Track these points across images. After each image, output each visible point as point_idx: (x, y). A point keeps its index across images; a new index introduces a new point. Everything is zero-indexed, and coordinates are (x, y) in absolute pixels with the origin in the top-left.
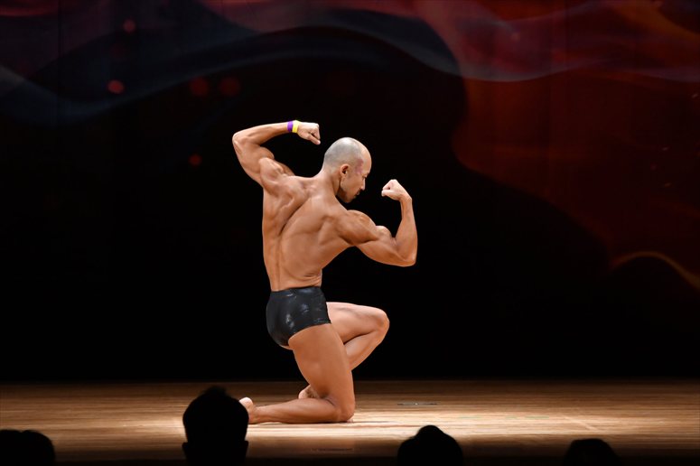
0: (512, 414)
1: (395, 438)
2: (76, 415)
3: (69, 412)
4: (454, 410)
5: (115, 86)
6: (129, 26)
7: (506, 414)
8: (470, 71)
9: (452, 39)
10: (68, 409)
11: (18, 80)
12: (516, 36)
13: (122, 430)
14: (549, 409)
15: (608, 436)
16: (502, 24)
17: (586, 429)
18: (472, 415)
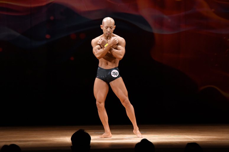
0: (169, 135)
1: (134, 143)
2: (36, 136)
3: (34, 135)
4: (151, 134)
5: (48, 36)
6: (52, 18)
7: (167, 135)
8: (156, 31)
9: (150, 21)
10: (34, 134)
11: (18, 34)
12: (170, 20)
13: (50, 141)
14: (180, 134)
15: (198, 142)
16: (165, 17)
17: (192, 139)
18: (157, 135)
